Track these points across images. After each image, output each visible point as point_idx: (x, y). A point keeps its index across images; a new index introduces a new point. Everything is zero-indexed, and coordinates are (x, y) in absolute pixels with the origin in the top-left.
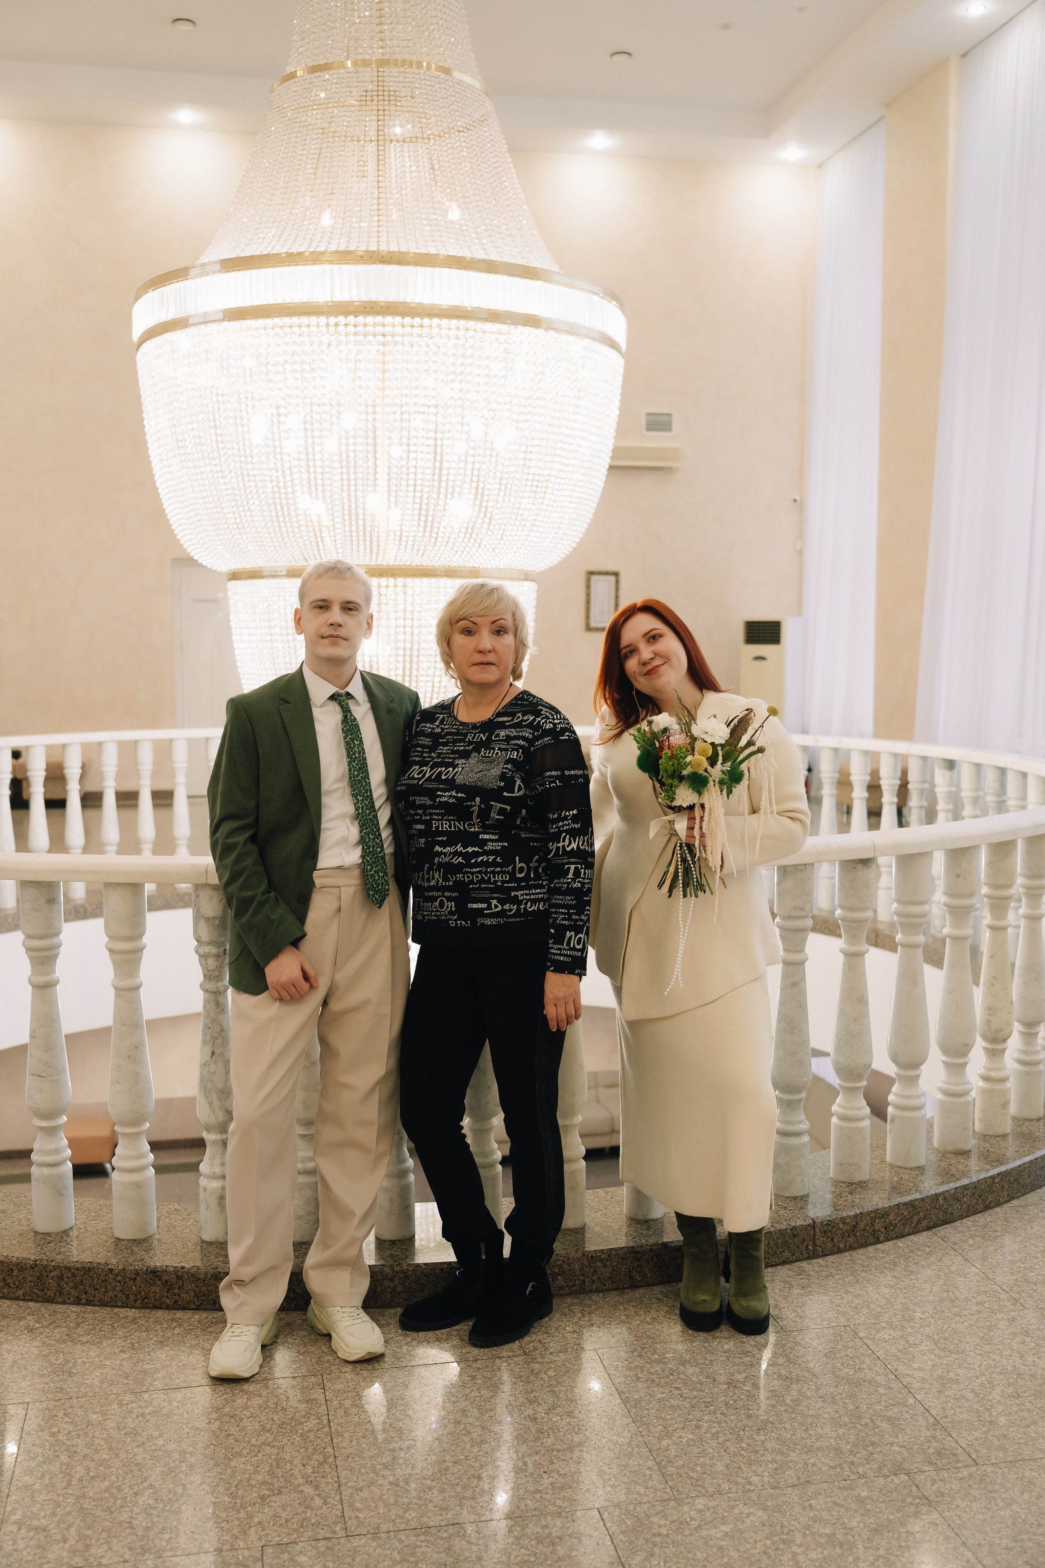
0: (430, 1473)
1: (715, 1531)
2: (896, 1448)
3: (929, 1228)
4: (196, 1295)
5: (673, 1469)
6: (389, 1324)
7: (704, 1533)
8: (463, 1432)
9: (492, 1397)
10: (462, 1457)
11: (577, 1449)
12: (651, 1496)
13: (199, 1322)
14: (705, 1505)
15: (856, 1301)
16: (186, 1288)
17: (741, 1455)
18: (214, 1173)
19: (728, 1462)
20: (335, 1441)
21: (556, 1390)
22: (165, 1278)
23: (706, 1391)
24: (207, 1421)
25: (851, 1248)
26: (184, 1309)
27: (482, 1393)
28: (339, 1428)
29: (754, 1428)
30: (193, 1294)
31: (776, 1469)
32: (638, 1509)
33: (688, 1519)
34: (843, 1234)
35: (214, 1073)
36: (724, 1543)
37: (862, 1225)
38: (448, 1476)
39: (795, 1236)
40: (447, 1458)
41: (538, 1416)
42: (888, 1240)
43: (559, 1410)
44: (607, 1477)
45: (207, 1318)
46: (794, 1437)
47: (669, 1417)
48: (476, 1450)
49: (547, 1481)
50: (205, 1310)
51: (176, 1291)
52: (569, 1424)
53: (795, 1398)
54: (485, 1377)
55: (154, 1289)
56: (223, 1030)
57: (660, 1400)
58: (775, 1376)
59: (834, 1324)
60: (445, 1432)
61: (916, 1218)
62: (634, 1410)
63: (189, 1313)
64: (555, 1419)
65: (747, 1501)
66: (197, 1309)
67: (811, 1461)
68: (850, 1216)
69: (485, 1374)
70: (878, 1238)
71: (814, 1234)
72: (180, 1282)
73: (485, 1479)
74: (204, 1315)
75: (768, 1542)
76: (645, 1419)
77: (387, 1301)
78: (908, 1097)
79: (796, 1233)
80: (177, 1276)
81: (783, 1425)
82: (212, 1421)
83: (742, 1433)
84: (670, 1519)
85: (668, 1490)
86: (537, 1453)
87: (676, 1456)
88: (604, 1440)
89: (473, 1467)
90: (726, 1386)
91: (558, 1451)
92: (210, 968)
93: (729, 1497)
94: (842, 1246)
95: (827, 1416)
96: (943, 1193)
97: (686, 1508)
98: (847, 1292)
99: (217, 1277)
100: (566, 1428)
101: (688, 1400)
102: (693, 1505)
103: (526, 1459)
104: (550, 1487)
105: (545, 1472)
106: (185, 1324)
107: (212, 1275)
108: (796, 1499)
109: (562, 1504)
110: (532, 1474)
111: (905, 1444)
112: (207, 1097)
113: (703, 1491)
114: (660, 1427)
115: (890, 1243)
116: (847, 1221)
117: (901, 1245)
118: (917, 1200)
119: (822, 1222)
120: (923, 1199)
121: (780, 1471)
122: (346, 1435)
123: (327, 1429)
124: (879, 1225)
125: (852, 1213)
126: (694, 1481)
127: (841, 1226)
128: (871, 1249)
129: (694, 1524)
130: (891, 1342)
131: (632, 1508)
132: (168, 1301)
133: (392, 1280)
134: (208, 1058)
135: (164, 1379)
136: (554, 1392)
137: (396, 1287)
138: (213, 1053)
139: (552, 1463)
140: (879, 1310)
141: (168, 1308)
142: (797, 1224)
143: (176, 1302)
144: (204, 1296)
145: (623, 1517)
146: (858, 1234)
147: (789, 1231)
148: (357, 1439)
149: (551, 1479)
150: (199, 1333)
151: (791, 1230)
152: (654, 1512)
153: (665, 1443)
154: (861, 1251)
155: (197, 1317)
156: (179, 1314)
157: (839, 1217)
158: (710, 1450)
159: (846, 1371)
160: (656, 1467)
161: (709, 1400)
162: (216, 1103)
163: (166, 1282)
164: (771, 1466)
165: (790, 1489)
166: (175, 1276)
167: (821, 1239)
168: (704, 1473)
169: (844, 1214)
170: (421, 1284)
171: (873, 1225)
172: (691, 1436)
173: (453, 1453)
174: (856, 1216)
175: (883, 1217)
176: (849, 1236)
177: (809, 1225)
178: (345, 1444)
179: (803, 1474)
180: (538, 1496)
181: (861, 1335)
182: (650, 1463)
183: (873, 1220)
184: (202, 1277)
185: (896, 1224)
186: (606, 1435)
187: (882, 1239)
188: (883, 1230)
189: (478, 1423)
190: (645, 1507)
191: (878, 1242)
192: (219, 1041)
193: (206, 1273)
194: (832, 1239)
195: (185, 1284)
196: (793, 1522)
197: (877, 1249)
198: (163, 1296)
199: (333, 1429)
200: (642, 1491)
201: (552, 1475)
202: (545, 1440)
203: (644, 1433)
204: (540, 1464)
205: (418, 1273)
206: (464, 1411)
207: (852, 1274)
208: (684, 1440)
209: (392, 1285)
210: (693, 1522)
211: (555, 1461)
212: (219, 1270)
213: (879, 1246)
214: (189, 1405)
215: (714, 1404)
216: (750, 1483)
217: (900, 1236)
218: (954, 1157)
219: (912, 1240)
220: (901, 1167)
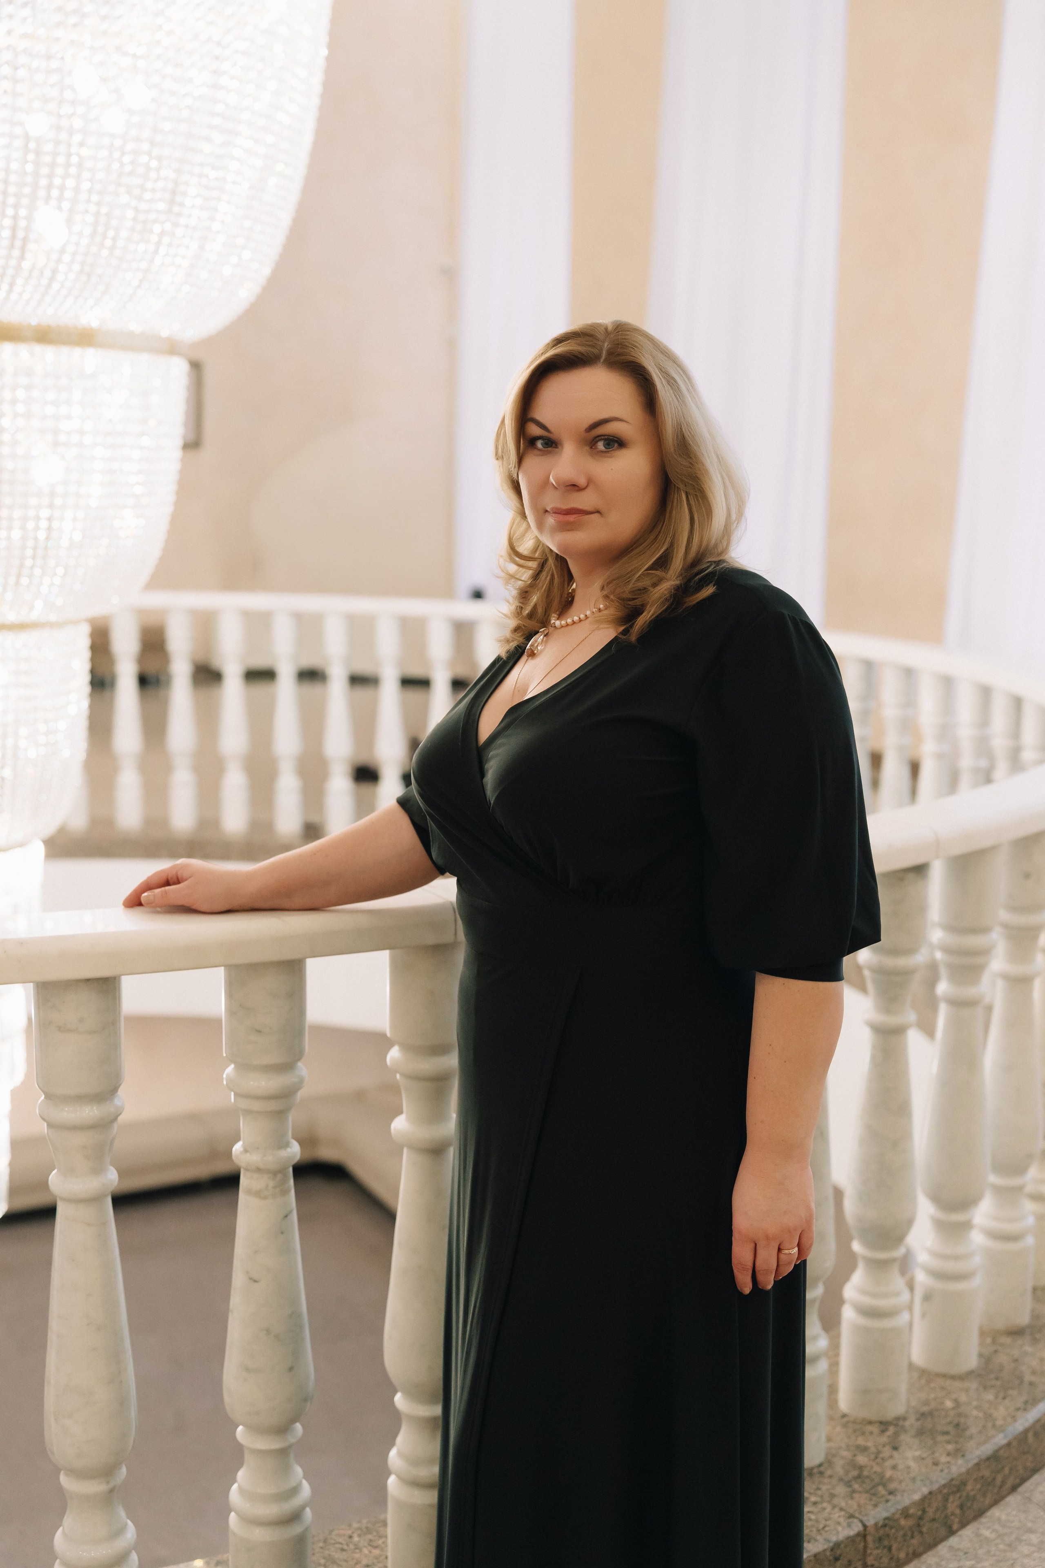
3: (1014, 1489)
34: (905, 1535)
37: (930, 1514)
39: (837, 1559)
42: (963, 1525)
61: (999, 1478)
68: (914, 1504)
70: (950, 1527)
71: (865, 1547)
79: (838, 1552)
94: (902, 1555)
96: (1033, 1426)
115: (968, 1530)
116: (911, 1511)
117: (987, 1533)
118: (1001, 1448)
119: (876, 1525)
120: (1009, 1445)
124: (953, 1506)
125: (917, 1497)
127: (903, 1522)
128: (943, 1549)
142: (841, 1537)
146: (924, 1529)
147: (828, 1553)
151: (832, 1549)
157: (900, 1507)
167: (876, 1552)
169: (907, 1502)
171: (945, 1507)
174: (923, 1499)
175: (958, 1490)
176: (912, 1537)
177: (858, 1535)
183: (946, 1500)
185: (974, 1496)
187: (955, 1527)
188: (958, 1511)
191: (951, 1532)
194: (890, 1549)
197: (951, 1548)
213: (953, 1541)
217: (980, 1513)
218: (1007, 1340)
219: (999, 1520)
220: (944, 1376)
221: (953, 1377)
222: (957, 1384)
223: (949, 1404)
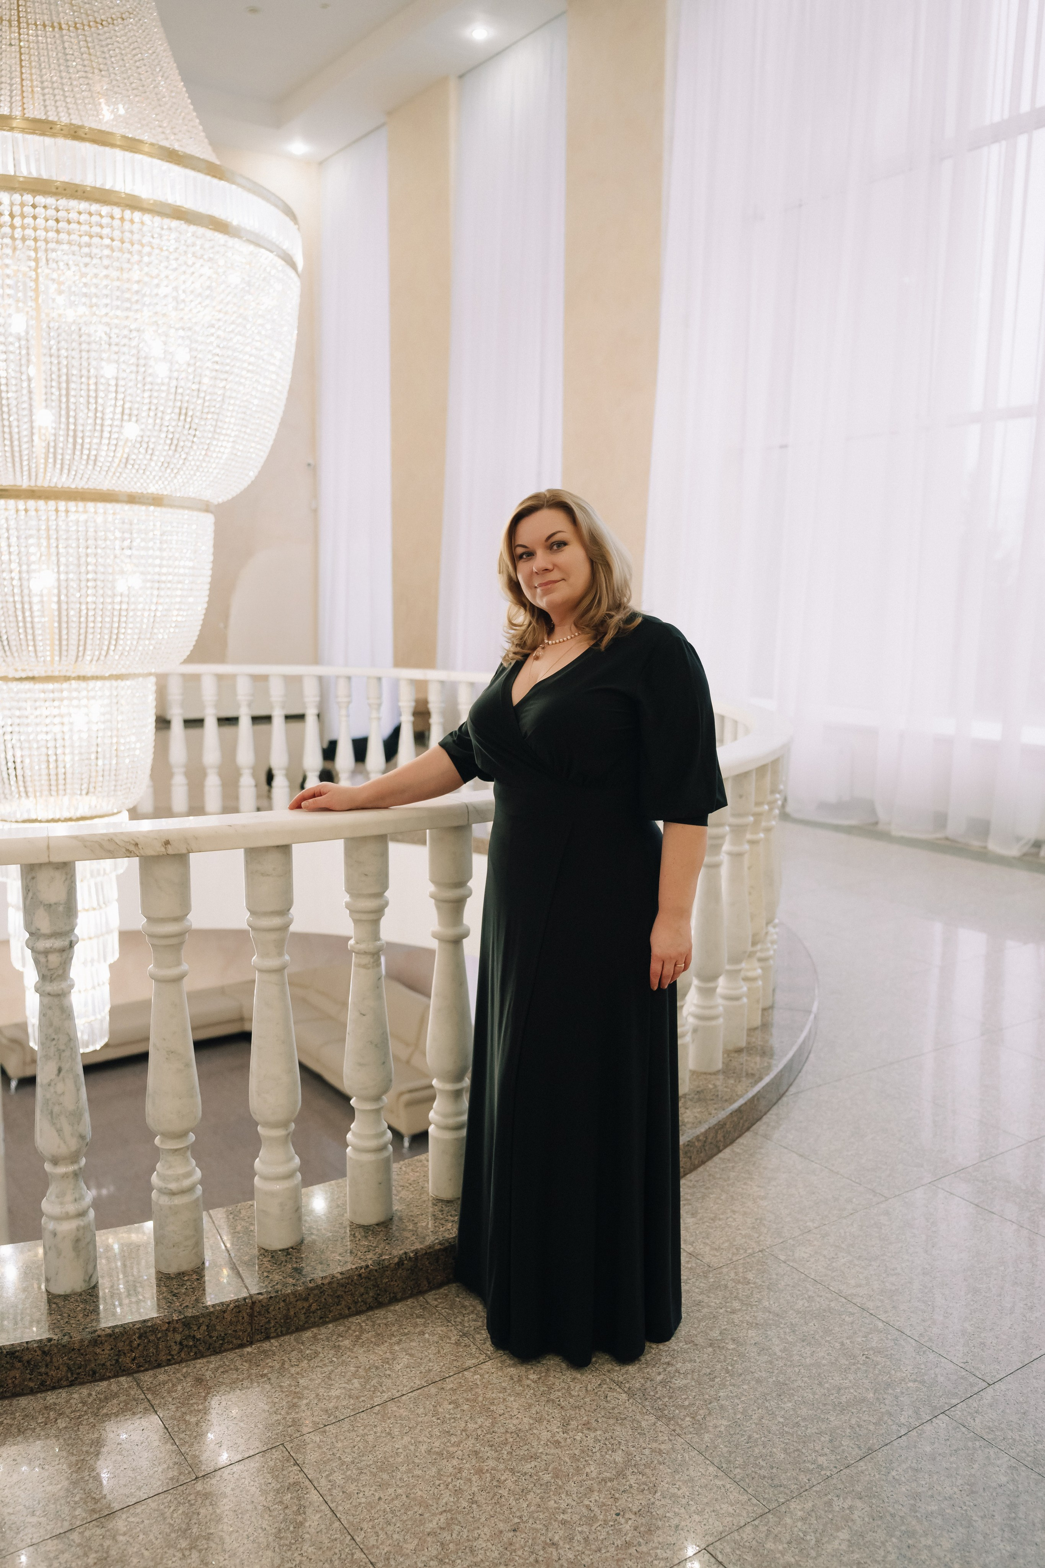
0: (496, 1554)
1: (837, 1542)
2: (910, 1384)
3: (748, 1129)
4: (69, 1369)
5: (738, 1470)
6: (317, 1353)
7: (829, 1548)
8: (495, 1483)
9: (493, 1425)
10: (516, 1520)
11: (628, 1473)
12: (744, 1514)
13: (84, 1403)
14: (802, 1510)
15: (749, 1221)
16: (56, 1364)
17: (787, 1432)
18: (67, 1213)
19: (783, 1446)
20: (358, 1540)
21: (552, 1397)
22: (26, 1358)
23: (698, 1361)
24: (179, 1555)
25: (703, 1162)
26: (54, 1388)
27: (479, 1421)
28: (351, 1518)
29: (774, 1395)
30: (65, 1369)
31: (831, 1441)
32: (745, 1536)
33: (802, 1535)
35: (63, 1093)
36: (856, 1556)
37: (709, 1140)
38: (520, 1553)
40: (501, 1526)
41: (557, 1437)
42: (725, 1147)
43: (574, 1424)
44: (684, 1501)
45: (90, 1395)
46: (816, 1397)
47: (686, 1403)
48: (525, 1505)
49: (628, 1527)
50: (82, 1384)
51: (43, 1370)
52: (596, 1440)
53: (782, 1347)
54: (467, 1400)
55: (12, 1373)
56: (70, 1040)
57: (664, 1383)
58: (745, 1325)
59: (750, 1251)
60: (475, 1489)
62: (647, 1403)
63: (64, 1393)
64: (578, 1438)
65: (838, 1492)
66: (71, 1384)
67: (853, 1421)
68: (702, 1134)
69: (465, 1395)
72: (48, 1358)
73: (561, 1543)
74: (85, 1391)
75: (894, 1540)
76: (666, 1412)
77: (301, 1323)
78: (711, 1007)
80: (44, 1352)
81: (796, 1384)
82: (187, 1553)
83: (767, 1404)
84: (785, 1541)
85: (754, 1501)
86: (591, 1490)
87: (730, 1453)
88: (647, 1452)
89: (537, 1530)
90: (710, 1349)
91: (611, 1480)
92: (51, 967)
93: (816, 1492)
94: (696, 1162)
95: (824, 1362)
97: (788, 1520)
98: (734, 1212)
99: (96, 1341)
100: (597, 1448)
101: (689, 1376)
102: (791, 1512)
103: (586, 1502)
104: (636, 1533)
105: (618, 1515)
106: (68, 1411)
107: (90, 1342)
108: (877, 1476)
109: (665, 1555)
110: (606, 1522)
111: (914, 1377)
112: (54, 1124)
113: (788, 1492)
114: (688, 1419)
115: (728, 1150)
117: (738, 1150)
121: (837, 1443)
122: (365, 1525)
123: (337, 1524)
126: (770, 1481)
129: (811, 1538)
130: (812, 1260)
131: (738, 1538)
132: (32, 1384)
133: (306, 1299)
134: (53, 1076)
135: (85, 1503)
136: (553, 1401)
137: (310, 1306)
138: (60, 1070)
139: (616, 1500)
140: (775, 1226)
141: (32, 1392)
143: (43, 1383)
144: (79, 1368)
145: (738, 1552)
146: (707, 1148)
148: (382, 1529)
149: (630, 1522)
150: (92, 1420)
152: (763, 1535)
153: (707, 1437)
154: (710, 1164)
155: (76, 1396)
156: (51, 1398)
158: (756, 1436)
159: (801, 1303)
160: (721, 1474)
161: (708, 1371)
162: (67, 1129)
163: (28, 1362)
164: (822, 1439)
165: (861, 1463)
166: (39, 1353)
168: (772, 1468)
170: (338, 1297)
172: (725, 1423)
173: (502, 1518)
174: (706, 1131)
178: (372, 1541)
179: (858, 1440)
180: (632, 1550)
181: (782, 1258)
182: (711, 1469)
183: (717, 1132)
184: (77, 1346)
186: (644, 1445)
189: (502, 1466)
190: (748, 1529)
191: (720, 1151)
192: (67, 1054)
193: (82, 1341)
194: (690, 1158)
195: (54, 1360)
196: (896, 1506)
197: (720, 1158)
198: (24, 1380)
199: (345, 1522)
200: (731, 1510)
201: (627, 1516)
202: (587, 1470)
203: (678, 1431)
204: (604, 1505)
205: (335, 1285)
206: (476, 1453)
207: (722, 1191)
208: (723, 1429)
209: (306, 1305)
210: (808, 1538)
211: (617, 1495)
212: (99, 1333)
213: (721, 1155)
214: (141, 1536)
215: (716, 1373)
216: (821, 1467)
217: (732, 1142)
218: (736, 1055)
219: (743, 1144)
220: (705, 1073)
221: (710, 1074)
222: (713, 1077)
223: (711, 1086)
